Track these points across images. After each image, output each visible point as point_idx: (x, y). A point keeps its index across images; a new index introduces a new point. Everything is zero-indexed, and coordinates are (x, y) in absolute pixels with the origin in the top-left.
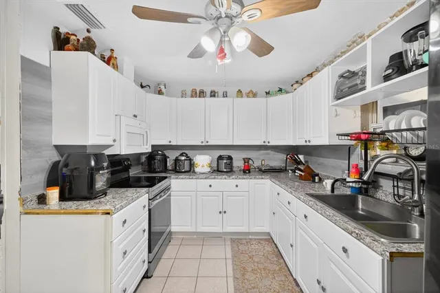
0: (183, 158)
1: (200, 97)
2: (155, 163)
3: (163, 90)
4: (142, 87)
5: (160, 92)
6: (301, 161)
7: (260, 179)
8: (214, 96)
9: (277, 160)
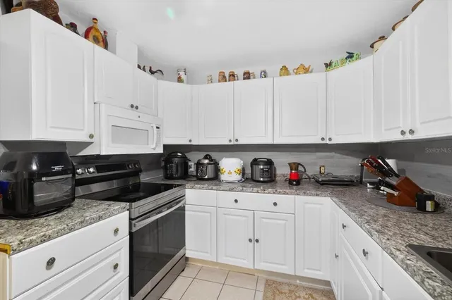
0: (206, 161)
1: (229, 81)
2: (171, 167)
3: (183, 77)
4: (152, 72)
5: (180, 80)
6: (391, 169)
7: (314, 195)
8: (249, 78)
9: (347, 167)
